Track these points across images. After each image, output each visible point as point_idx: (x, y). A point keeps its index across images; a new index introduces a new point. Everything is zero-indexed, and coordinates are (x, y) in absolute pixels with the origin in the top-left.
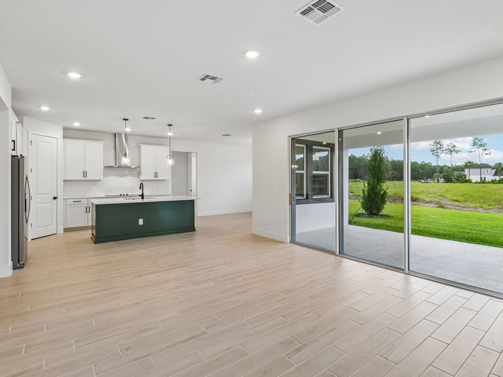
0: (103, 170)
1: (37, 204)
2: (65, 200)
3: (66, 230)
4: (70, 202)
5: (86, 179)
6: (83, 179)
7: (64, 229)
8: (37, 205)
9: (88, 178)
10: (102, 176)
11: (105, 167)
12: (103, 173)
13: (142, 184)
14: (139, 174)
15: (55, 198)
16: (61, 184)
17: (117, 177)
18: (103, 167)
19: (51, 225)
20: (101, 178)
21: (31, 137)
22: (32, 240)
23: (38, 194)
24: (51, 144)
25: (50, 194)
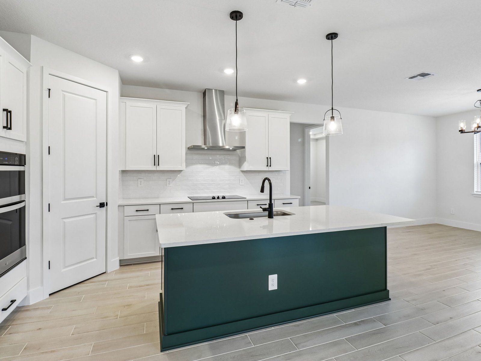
0: (186, 154)
1: (62, 219)
2: (121, 208)
3: (124, 264)
4: (130, 211)
5: (159, 168)
6: (154, 168)
7: (120, 260)
8: (65, 220)
9: (161, 168)
10: (184, 164)
11: (188, 148)
12: (186, 159)
13: (269, 180)
14: (241, 161)
15: (102, 205)
16: (115, 178)
17: (208, 166)
18: (186, 148)
19: (95, 257)
20: (182, 167)
21: (49, 82)
22: (50, 295)
23: (65, 199)
24: (94, 101)
25: (93, 197)
